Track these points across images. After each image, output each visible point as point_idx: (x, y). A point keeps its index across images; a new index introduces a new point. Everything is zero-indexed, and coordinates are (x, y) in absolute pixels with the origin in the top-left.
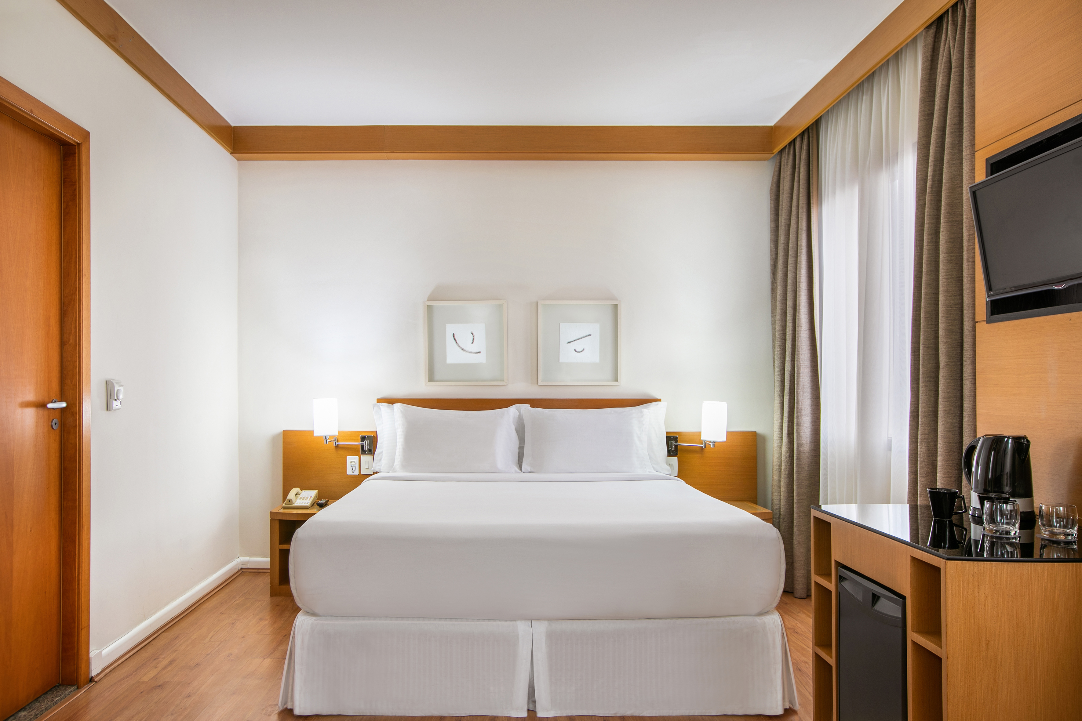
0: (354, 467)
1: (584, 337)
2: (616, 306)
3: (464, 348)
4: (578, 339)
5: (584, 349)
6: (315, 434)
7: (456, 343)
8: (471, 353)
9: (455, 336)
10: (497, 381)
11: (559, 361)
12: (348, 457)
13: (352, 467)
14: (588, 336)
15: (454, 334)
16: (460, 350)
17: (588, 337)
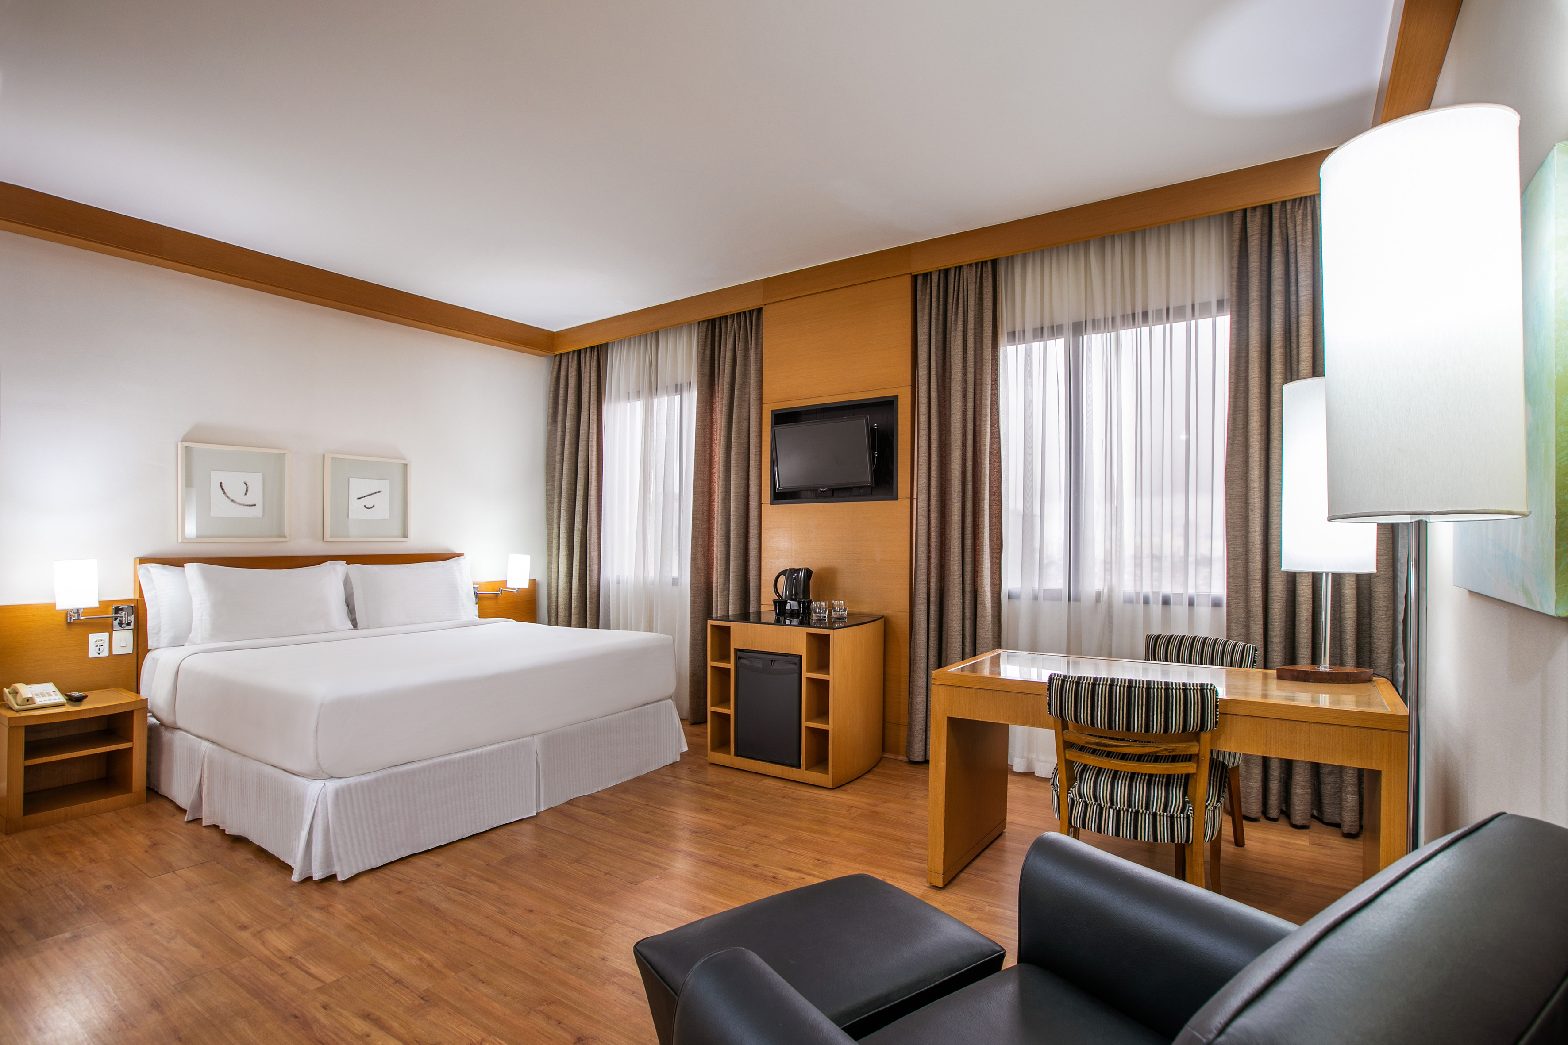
0: (101, 647)
1: (374, 494)
2: (406, 466)
3: (235, 500)
4: (368, 496)
5: (374, 506)
6: (58, 608)
7: (225, 493)
8: (244, 505)
9: (223, 485)
10: (265, 537)
11: (348, 517)
12: (91, 635)
13: (98, 648)
14: (378, 492)
15: (221, 483)
16: (229, 501)
17: (377, 494)
